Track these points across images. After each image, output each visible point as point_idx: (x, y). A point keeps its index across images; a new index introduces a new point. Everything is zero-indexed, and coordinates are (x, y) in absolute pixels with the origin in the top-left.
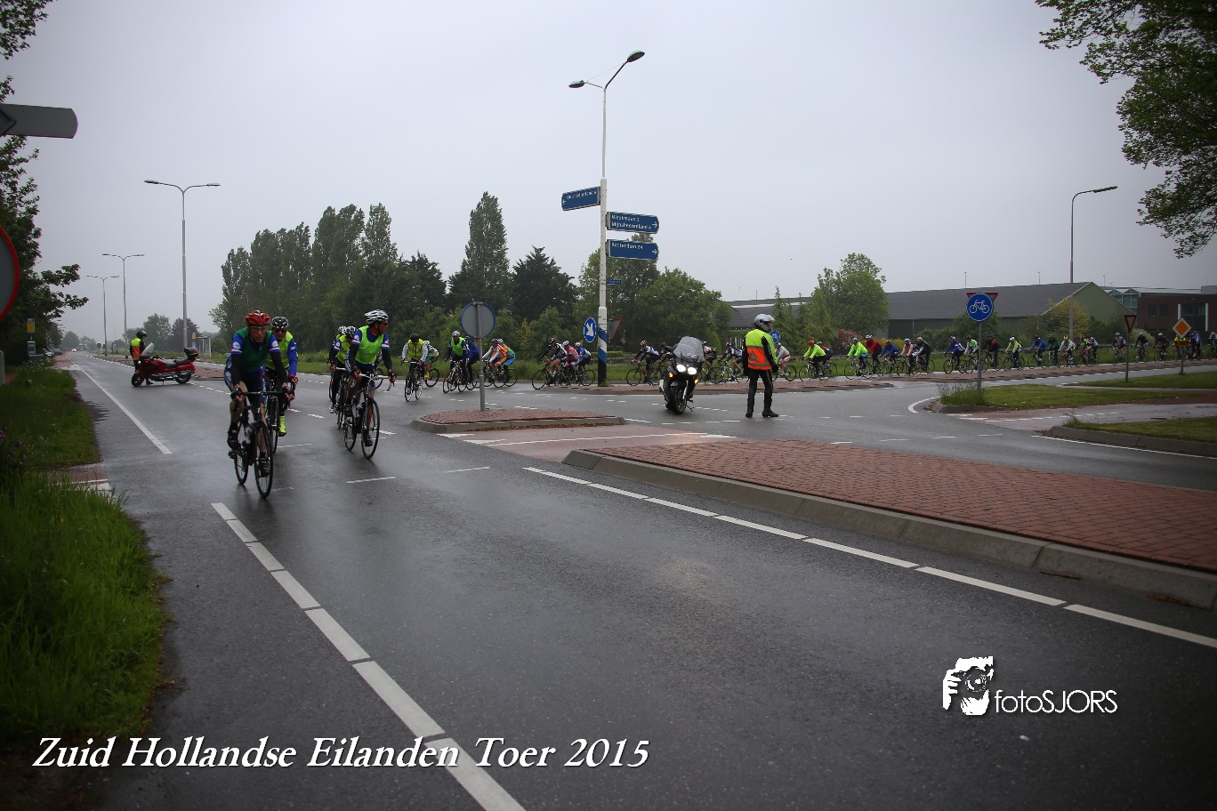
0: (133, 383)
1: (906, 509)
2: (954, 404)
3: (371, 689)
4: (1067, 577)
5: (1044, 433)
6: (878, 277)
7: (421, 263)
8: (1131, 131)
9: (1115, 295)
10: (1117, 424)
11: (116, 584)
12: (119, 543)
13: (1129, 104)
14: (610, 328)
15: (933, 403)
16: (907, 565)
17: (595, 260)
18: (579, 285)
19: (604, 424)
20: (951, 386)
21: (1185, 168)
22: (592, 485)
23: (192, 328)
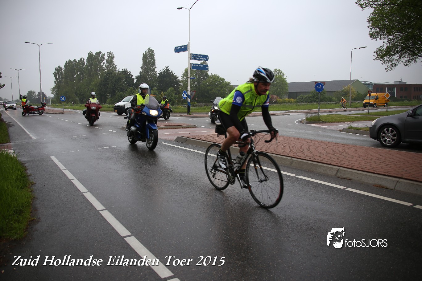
0: (22, 114)
1: (292, 156)
2: (310, 121)
3: (106, 220)
4: (347, 179)
5: (340, 131)
6: (285, 77)
7: (125, 72)
8: (372, 28)
9: (365, 84)
10: (365, 128)
11: (15, 185)
12: (16, 171)
13: (371, 18)
14: (191, 94)
15: (304, 120)
16: (293, 175)
17: (186, 71)
18: (181, 80)
19: (189, 128)
20: (309, 114)
21: (389, 40)
22: (184, 148)
23: (44, 95)
